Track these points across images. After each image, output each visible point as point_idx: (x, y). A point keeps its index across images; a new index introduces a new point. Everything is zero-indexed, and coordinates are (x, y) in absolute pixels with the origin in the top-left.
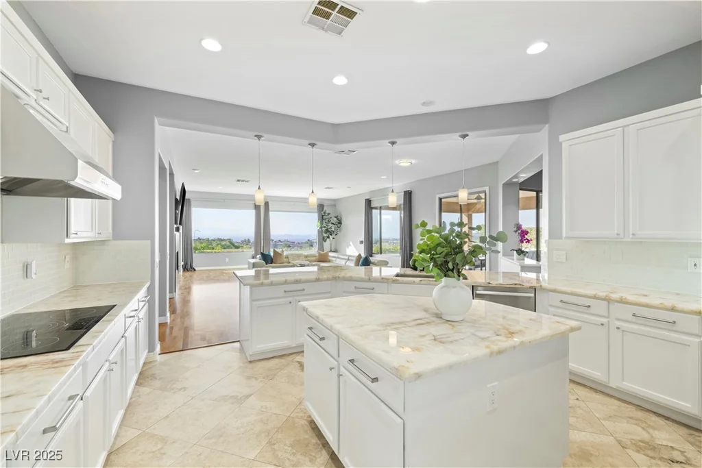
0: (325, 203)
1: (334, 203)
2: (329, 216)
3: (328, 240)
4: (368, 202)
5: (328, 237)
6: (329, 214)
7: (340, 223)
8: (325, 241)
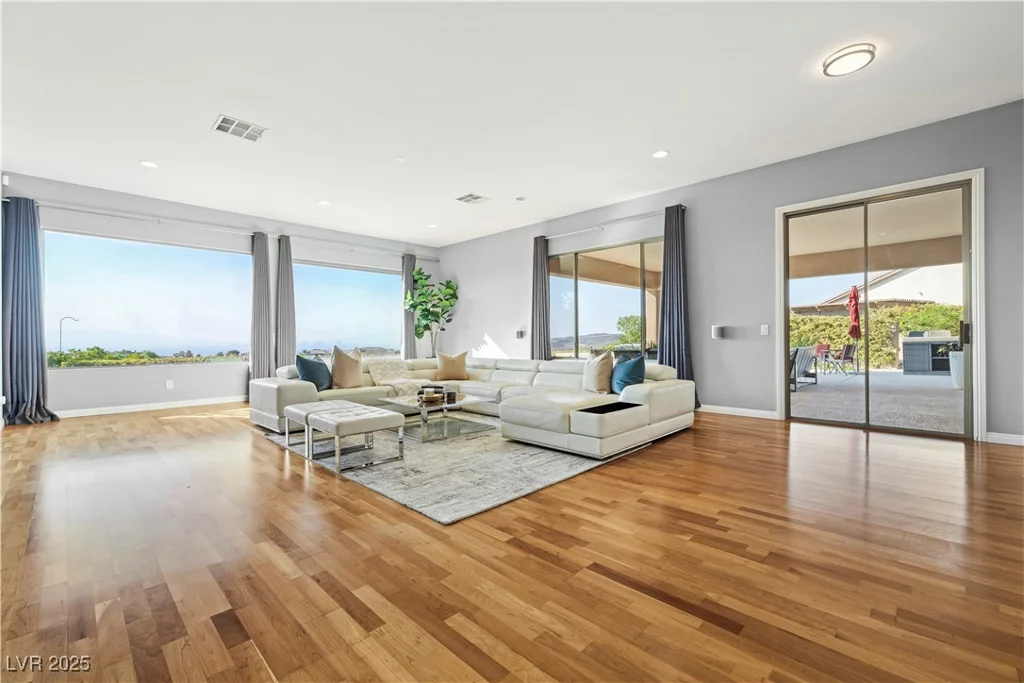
0: (418, 253)
1: (437, 254)
2: (428, 282)
3: (427, 333)
4: (542, 243)
5: (427, 327)
6: (429, 277)
7: (454, 296)
8: (420, 335)
